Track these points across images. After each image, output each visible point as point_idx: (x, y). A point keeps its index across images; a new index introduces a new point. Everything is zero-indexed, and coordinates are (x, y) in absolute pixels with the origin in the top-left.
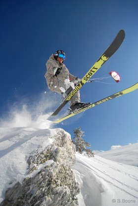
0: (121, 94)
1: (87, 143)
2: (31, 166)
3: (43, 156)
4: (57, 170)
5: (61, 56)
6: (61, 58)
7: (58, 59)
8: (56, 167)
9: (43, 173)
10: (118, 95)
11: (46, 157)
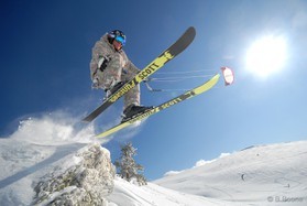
0: (193, 93)
1: (138, 166)
2: (40, 195)
3: (61, 181)
4: (80, 198)
5: (120, 39)
6: (118, 42)
7: (115, 42)
8: (79, 194)
9: (58, 202)
10: (189, 95)
11: (66, 182)
